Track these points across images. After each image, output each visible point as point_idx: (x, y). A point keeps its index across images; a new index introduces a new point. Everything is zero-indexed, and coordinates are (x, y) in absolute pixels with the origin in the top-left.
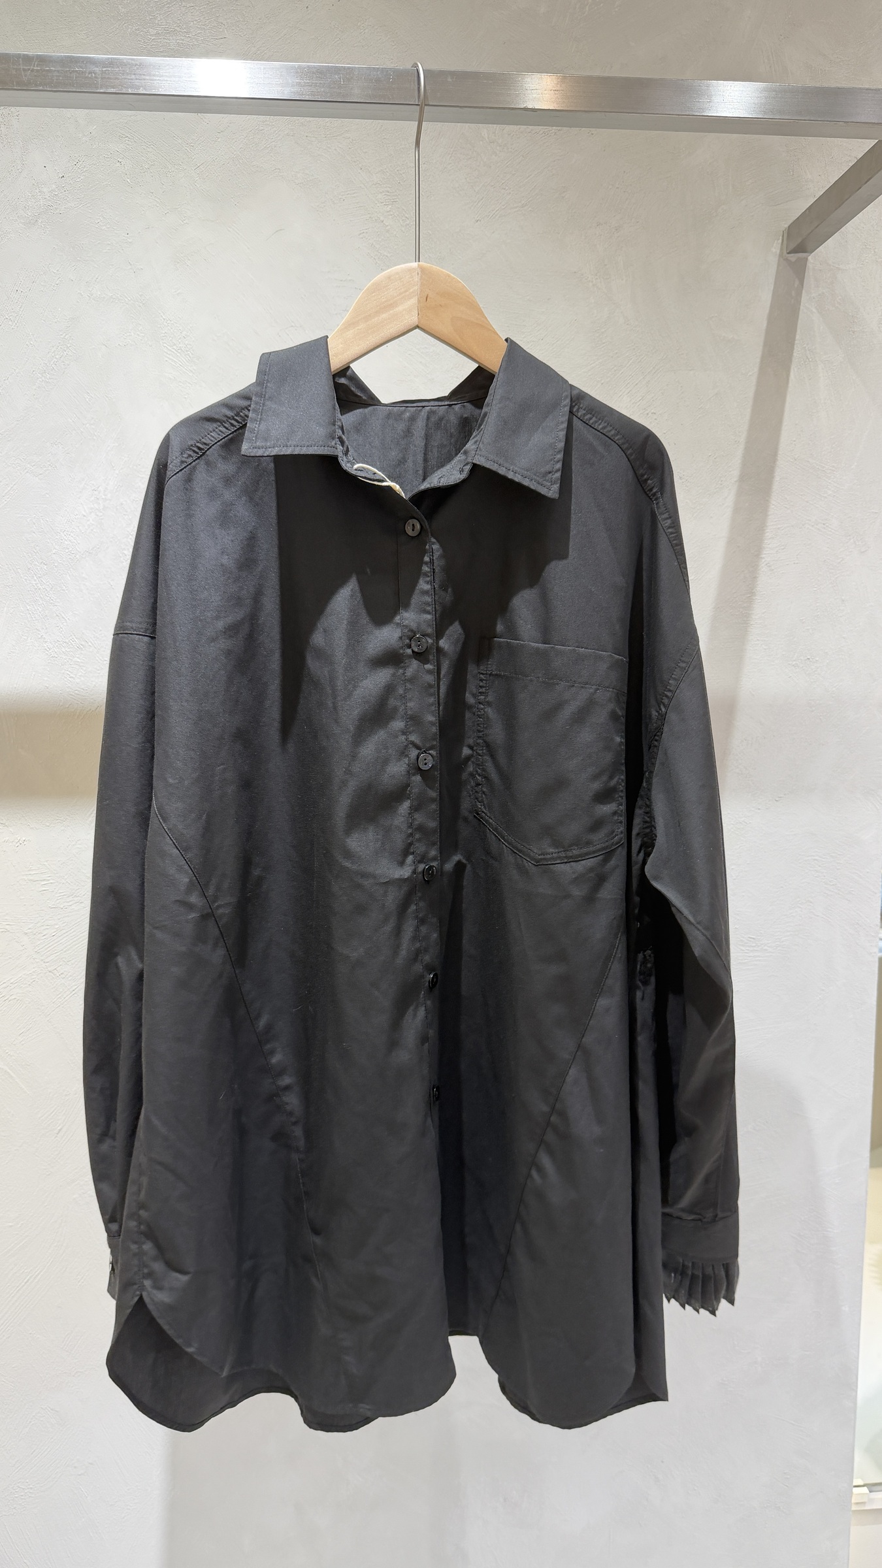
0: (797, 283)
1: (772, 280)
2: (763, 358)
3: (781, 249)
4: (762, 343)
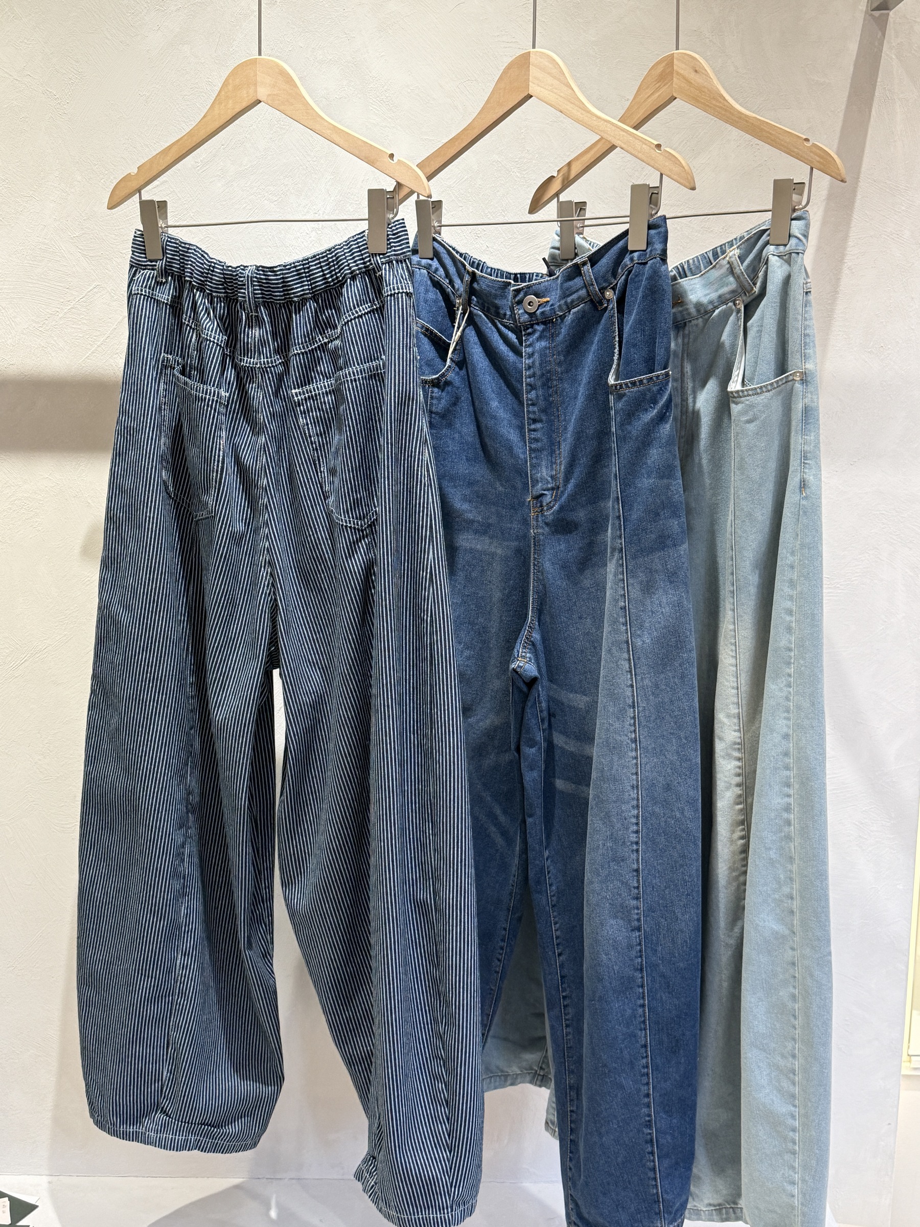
0: (880, 34)
1: (859, 33)
2: (849, 97)
3: (867, 7)
4: (848, 86)
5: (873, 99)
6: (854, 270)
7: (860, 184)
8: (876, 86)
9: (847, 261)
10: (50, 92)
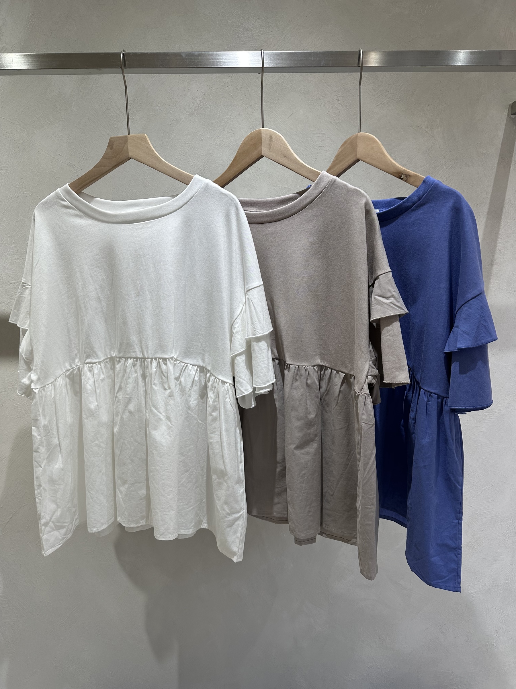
0: (515, 127)
1: (504, 127)
2: (499, 160)
3: (508, 113)
4: (499, 154)
5: (511, 161)
6: (501, 251)
7: (504, 206)
8: (513, 154)
9: (498, 246)
10: (72, 164)
